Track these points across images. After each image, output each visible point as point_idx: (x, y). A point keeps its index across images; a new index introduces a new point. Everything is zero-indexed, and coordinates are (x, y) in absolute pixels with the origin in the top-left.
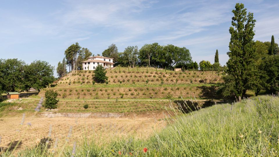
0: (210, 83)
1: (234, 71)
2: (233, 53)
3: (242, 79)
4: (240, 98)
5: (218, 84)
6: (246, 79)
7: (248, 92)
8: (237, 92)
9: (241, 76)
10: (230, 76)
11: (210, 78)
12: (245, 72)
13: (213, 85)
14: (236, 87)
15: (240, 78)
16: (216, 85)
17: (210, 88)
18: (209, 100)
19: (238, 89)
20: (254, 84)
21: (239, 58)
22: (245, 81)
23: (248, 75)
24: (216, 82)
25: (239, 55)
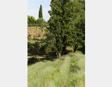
0: (34, 39)
1: (55, 30)
2: (54, 12)
3: (62, 37)
4: (60, 55)
5: (42, 40)
6: (65, 37)
7: (68, 48)
8: (57, 49)
9: (61, 34)
10: (52, 34)
11: (34, 34)
12: (63, 30)
13: (36, 41)
14: (56, 45)
15: (60, 36)
16: (40, 42)
17: (34, 45)
18: (32, 57)
19: (58, 46)
20: (71, 42)
21: (59, 17)
22: (64, 39)
23: (67, 34)
24: (40, 38)
25: (59, 14)
